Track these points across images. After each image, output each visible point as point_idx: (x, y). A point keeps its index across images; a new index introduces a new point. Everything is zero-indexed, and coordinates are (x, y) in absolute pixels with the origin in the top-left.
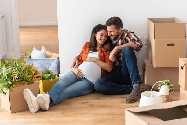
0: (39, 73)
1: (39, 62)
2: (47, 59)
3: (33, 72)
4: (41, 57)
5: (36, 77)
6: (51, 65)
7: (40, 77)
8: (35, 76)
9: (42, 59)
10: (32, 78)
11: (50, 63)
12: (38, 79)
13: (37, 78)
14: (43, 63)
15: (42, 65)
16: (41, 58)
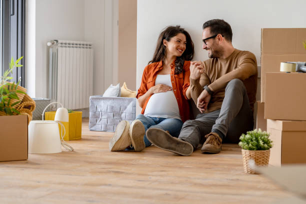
0: (31, 101)
1: (109, 103)
2: (121, 99)
3: (21, 98)
4: (113, 95)
5: (25, 107)
6: (126, 108)
7: (31, 108)
8: (23, 105)
9: (113, 99)
10: (17, 108)
11: (125, 105)
12: (28, 110)
13: (26, 109)
14: (113, 105)
15: (112, 108)
16: (113, 97)
